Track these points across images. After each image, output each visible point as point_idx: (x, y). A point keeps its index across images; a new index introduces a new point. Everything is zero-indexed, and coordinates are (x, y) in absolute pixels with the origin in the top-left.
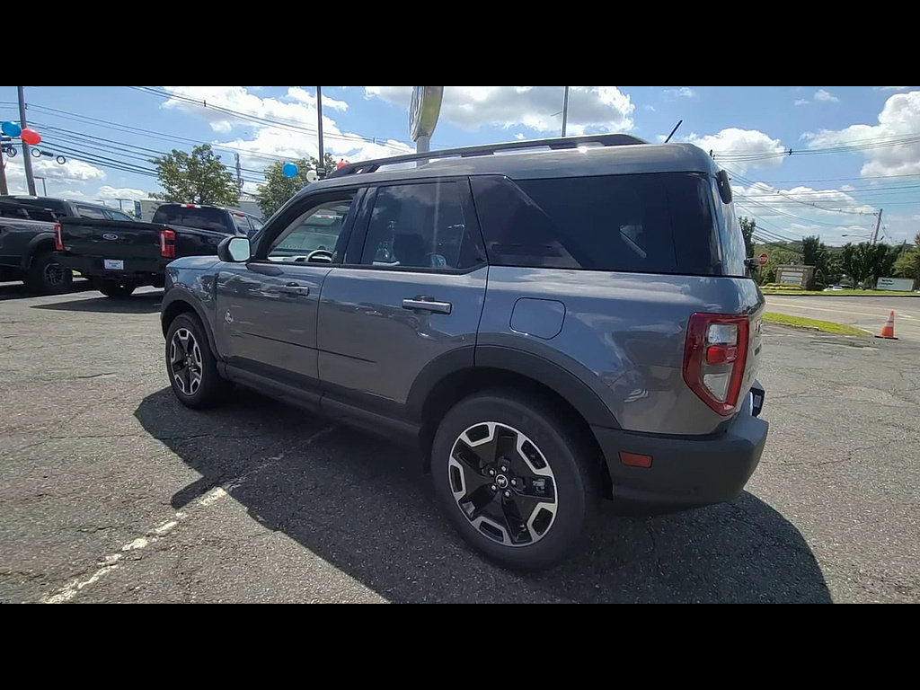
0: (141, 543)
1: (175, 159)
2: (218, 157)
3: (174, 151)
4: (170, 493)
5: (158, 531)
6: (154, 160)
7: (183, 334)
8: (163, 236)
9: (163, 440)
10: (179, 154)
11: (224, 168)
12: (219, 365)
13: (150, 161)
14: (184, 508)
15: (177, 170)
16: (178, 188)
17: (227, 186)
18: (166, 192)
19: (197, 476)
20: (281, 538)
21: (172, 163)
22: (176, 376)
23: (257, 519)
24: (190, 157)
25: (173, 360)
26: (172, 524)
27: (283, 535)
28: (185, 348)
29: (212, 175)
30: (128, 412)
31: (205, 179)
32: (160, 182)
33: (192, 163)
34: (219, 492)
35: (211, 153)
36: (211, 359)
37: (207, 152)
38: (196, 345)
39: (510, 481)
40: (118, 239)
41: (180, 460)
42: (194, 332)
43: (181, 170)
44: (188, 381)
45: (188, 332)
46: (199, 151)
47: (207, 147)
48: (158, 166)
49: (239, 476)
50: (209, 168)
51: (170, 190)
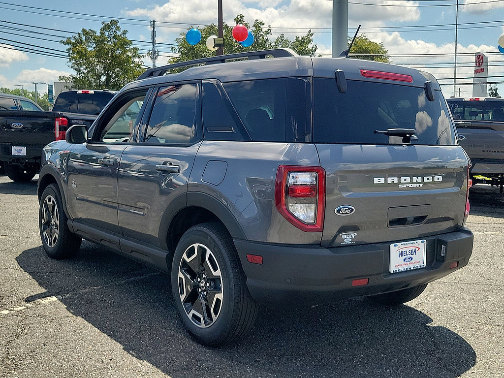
0: (6, 312)
1: (84, 38)
2: (125, 32)
3: (83, 30)
4: (25, 296)
5: (15, 309)
6: (65, 40)
7: (50, 200)
8: (57, 123)
9: (30, 273)
10: (87, 33)
11: (130, 43)
12: (69, 222)
13: (62, 42)
14: (32, 302)
15: (85, 50)
16: (86, 69)
17: (133, 62)
18: (75, 74)
19: (43, 290)
20: (80, 319)
21: (81, 42)
22: (45, 233)
23: (70, 312)
24: (98, 34)
25: (43, 221)
26: (24, 307)
27: (81, 319)
28: (51, 212)
29: (118, 52)
30: (12, 258)
31: (112, 57)
32: (70, 64)
33: (100, 41)
34: (54, 299)
35: (118, 28)
36: (64, 218)
37: (113, 28)
38: (56, 207)
39: (206, 284)
40: (23, 128)
41: (36, 283)
42: (56, 198)
43: (89, 49)
44: (51, 236)
45: (52, 198)
46: (107, 27)
47: (114, 23)
48: (68, 47)
49: (68, 293)
50: (115, 44)
51: (78, 71)
